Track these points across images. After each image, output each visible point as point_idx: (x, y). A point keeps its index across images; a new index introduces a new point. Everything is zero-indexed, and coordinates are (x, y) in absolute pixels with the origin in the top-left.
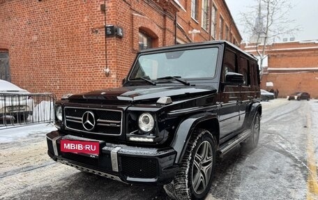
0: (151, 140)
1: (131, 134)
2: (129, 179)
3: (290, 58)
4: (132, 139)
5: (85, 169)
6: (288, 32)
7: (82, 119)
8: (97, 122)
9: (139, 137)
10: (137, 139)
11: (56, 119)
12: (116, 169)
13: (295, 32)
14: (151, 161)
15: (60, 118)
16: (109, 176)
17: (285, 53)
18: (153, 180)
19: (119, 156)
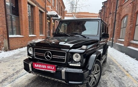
0: (79, 65)
1: (70, 62)
2: (70, 82)
4: (71, 65)
7: (45, 54)
8: (52, 56)
9: (74, 64)
10: (73, 65)
14: (80, 75)
18: (81, 82)
19: (66, 72)
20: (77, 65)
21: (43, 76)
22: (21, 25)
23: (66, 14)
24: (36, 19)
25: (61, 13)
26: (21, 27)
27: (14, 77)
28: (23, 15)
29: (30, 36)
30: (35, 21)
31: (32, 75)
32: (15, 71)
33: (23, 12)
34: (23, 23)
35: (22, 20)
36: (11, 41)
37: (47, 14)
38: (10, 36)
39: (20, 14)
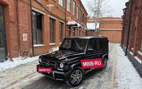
0: (63, 70)
2: (57, 79)
3: (109, 24)
4: (58, 69)
5: (47, 76)
6: (108, 12)
8: (50, 64)
11: (39, 61)
12: (54, 76)
13: (111, 12)
15: (40, 61)
16: (52, 78)
17: (107, 22)
18: (62, 80)
19: (55, 73)
20: (61, 70)
21: (48, 76)
22: (43, 37)
23: (89, 20)
24: (57, 30)
25: (83, 20)
26: (43, 38)
27: (32, 75)
28: (45, 29)
29: (50, 44)
30: (56, 32)
31: (41, 75)
32: (34, 72)
33: (45, 26)
34: (45, 35)
35: (44, 32)
36: (35, 49)
37: (67, 24)
38: (35, 46)
39: (43, 28)
